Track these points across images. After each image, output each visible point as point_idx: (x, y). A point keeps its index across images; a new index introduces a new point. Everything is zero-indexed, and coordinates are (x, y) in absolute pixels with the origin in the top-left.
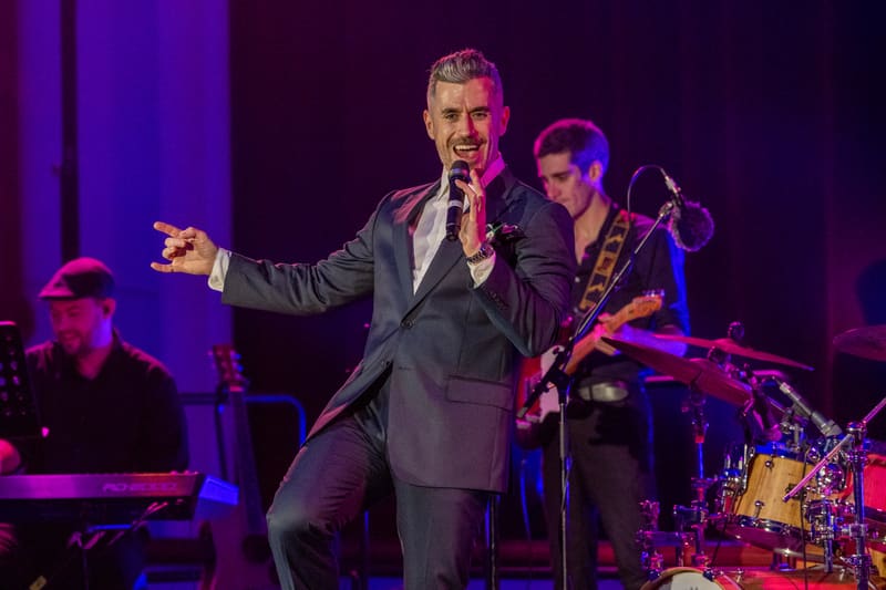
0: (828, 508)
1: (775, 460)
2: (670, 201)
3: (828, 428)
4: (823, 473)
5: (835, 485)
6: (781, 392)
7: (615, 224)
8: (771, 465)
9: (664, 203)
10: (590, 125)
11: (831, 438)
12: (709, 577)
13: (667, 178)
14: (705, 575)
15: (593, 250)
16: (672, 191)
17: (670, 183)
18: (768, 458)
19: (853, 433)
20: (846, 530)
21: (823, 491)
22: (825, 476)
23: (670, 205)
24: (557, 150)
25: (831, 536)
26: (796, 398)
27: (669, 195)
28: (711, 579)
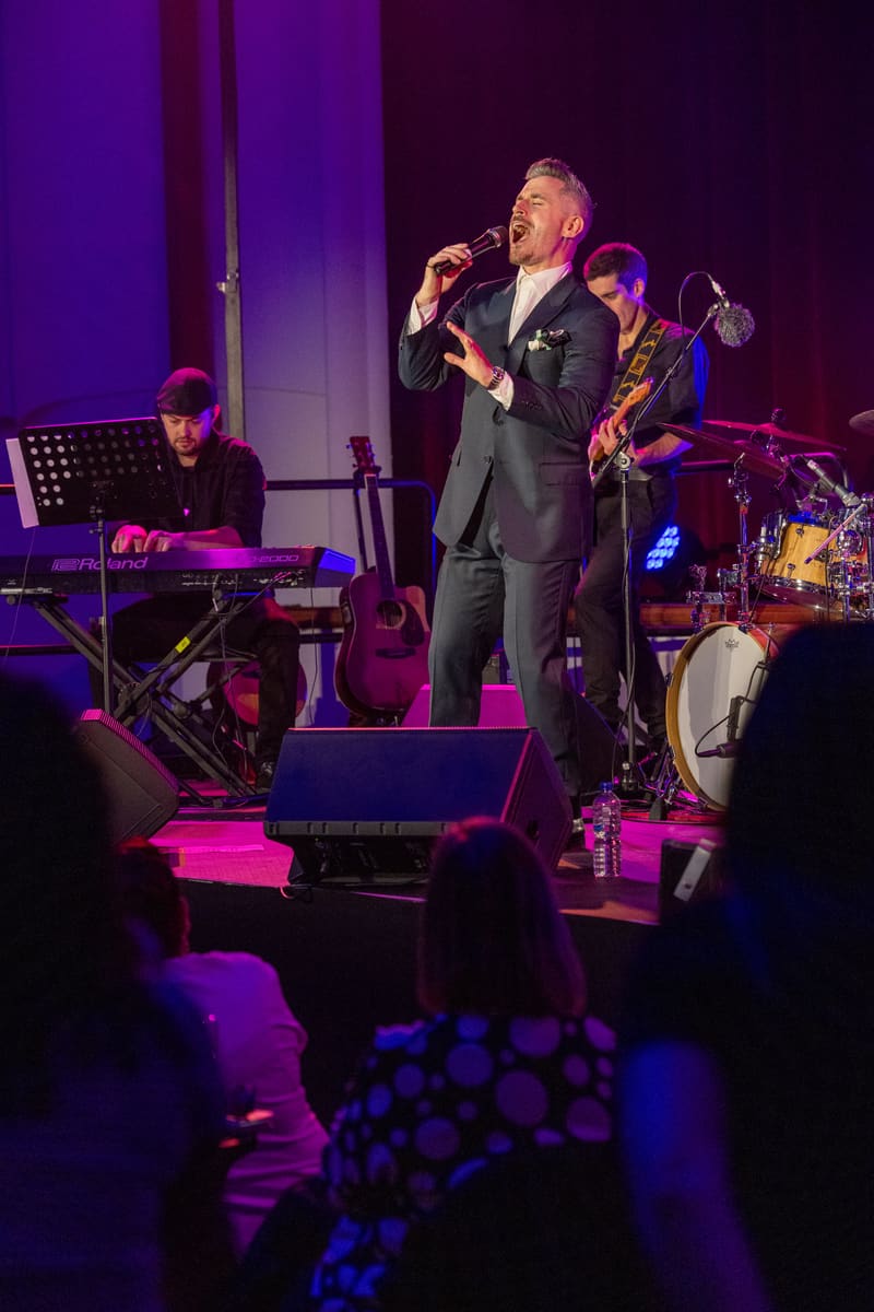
0: (846, 568)
1: (805, 528)
2: (717, 302)
3: (848, 499)
4: (842, 538)
5: (853, 549)
6: (809, 468)
7: (650, 331)
8: (801, 532)
9: (712, 305)
10: (629, 247)
11: (851, 507)
12: (744, 630)
13: (714, 283)
14: (740, 628)
15: (630, 352)
16: (717, 295)
17: (716, 288)
18: (799, 526)
19: (866, 503)
20: (862, 588)
21: (842, 554)
22: (844, 541)
23: (716, 307)
24: (605, 273)
25: (848, 593)
26: (821, 473)
27: (715, 298)
28: (745, 632)
